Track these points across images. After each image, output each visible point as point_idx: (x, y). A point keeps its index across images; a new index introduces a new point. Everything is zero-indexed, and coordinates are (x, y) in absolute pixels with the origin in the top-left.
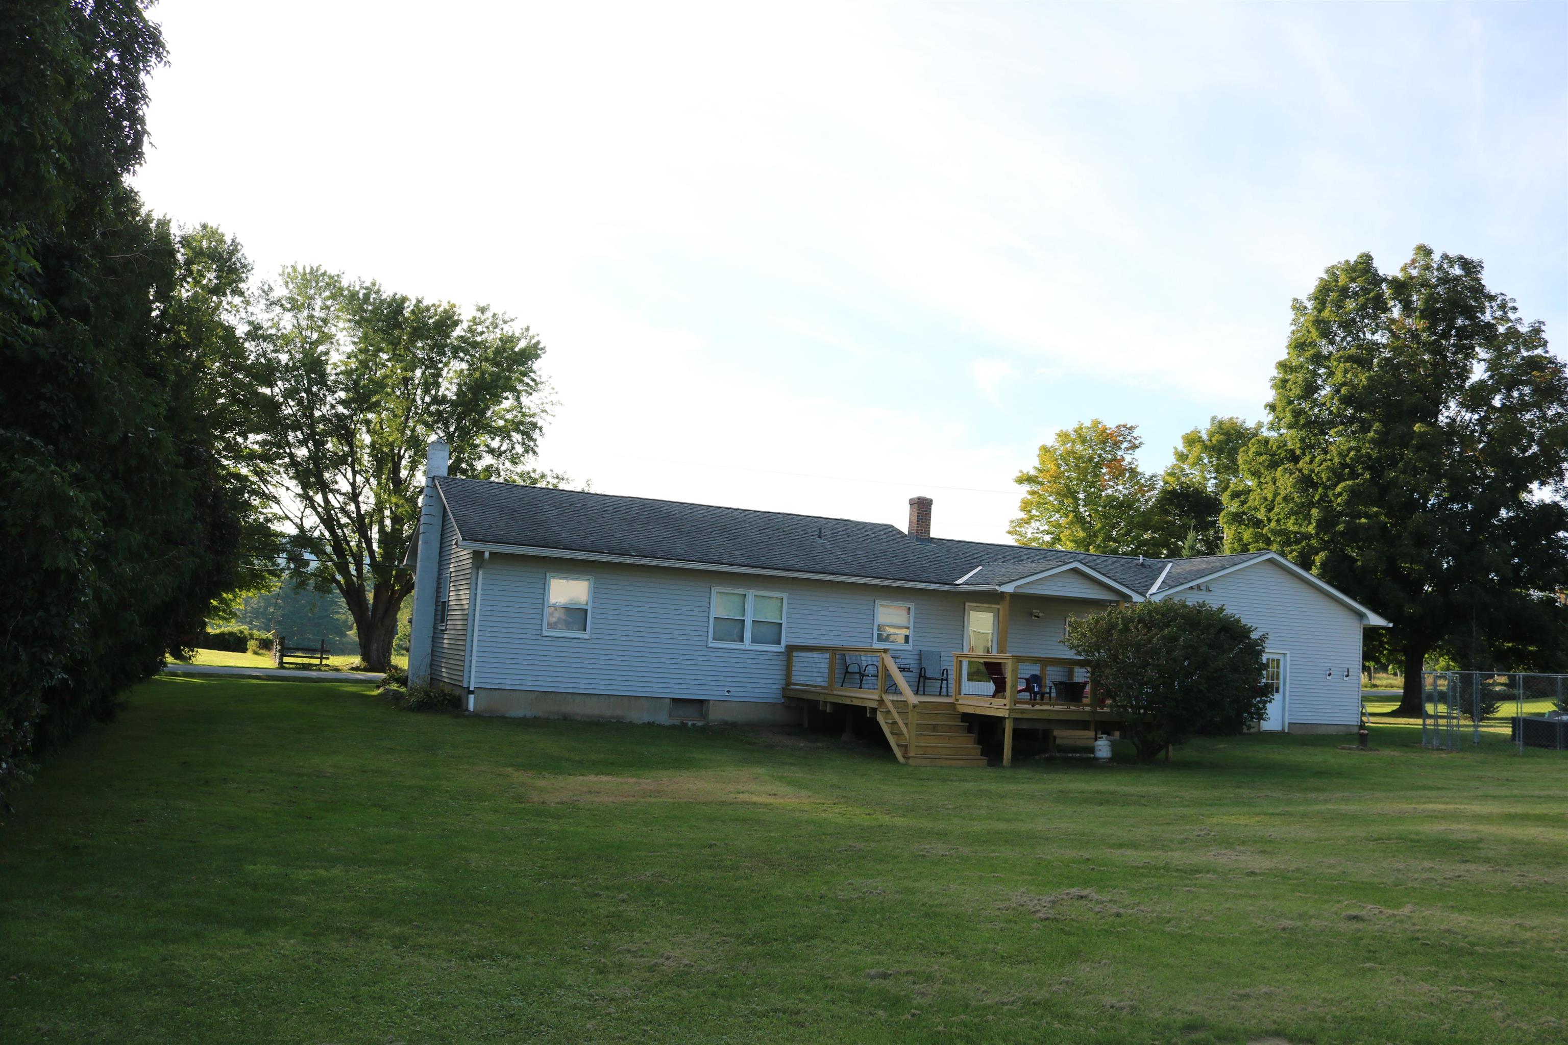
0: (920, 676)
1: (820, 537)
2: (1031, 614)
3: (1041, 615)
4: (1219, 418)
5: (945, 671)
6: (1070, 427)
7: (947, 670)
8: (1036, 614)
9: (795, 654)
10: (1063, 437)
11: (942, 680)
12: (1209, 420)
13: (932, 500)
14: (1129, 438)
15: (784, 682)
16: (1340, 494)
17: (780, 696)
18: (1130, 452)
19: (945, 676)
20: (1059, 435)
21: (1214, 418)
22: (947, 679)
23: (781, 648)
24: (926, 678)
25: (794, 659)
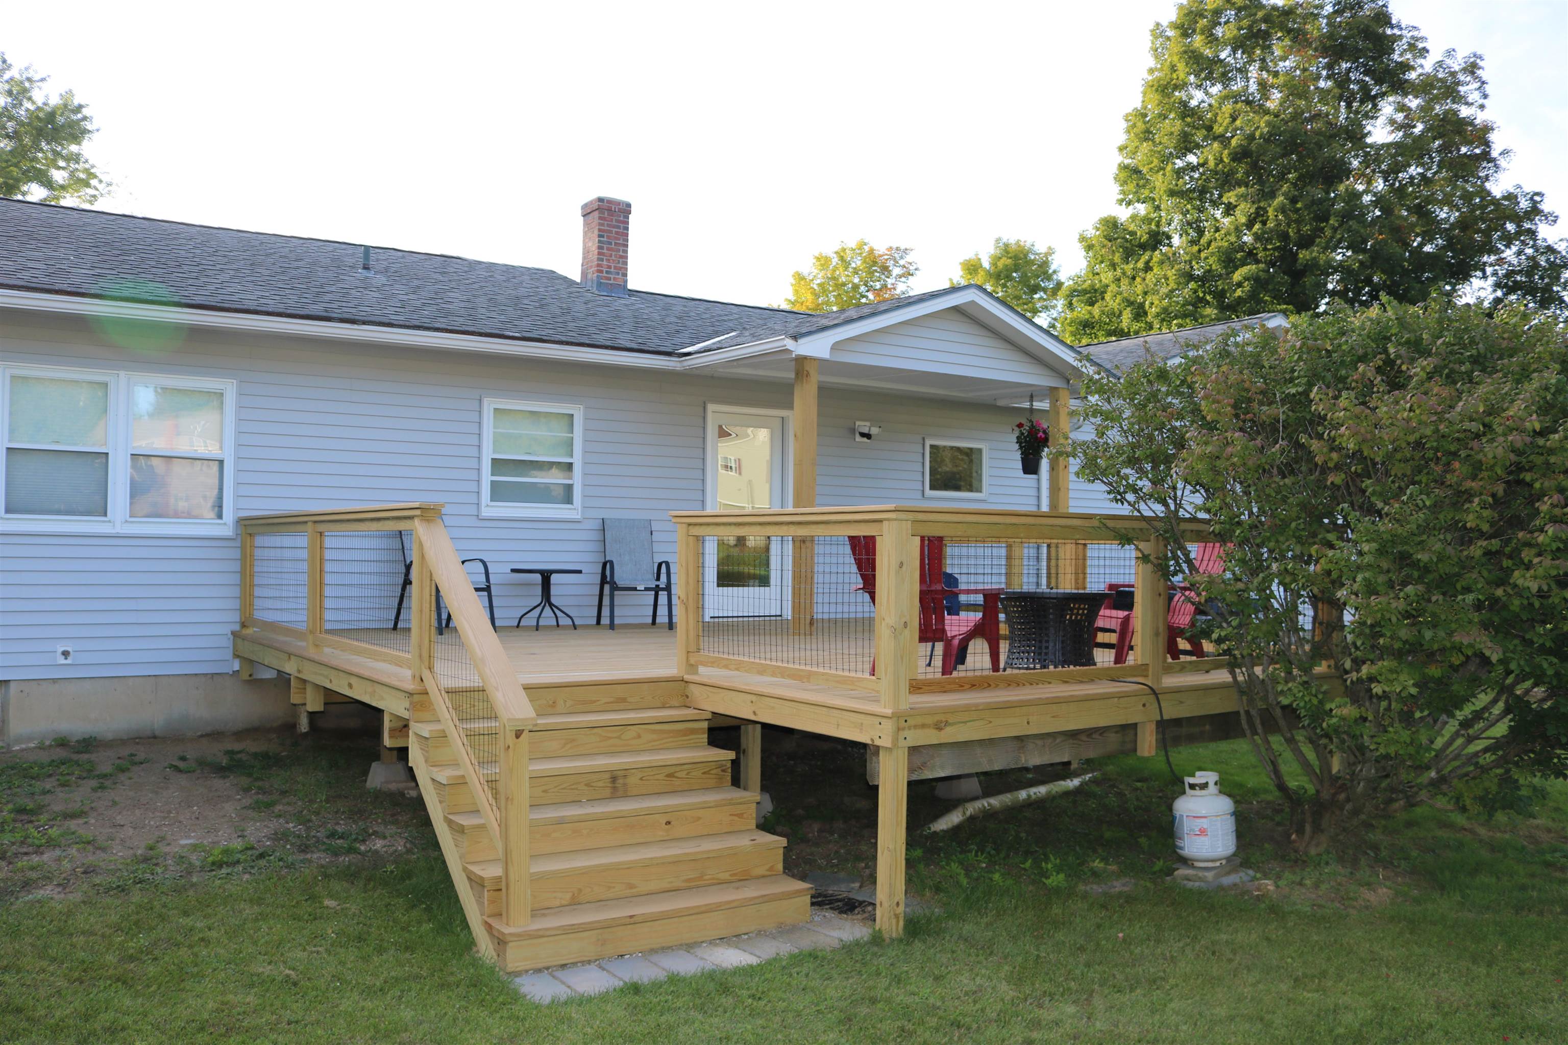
0: (603, 581)
1: (366, 268)
2: (853, 431)
3: (874, 431)
4: (1005, 240)
5: (664, 567)
6: (830, 249)
7: (667, 564)
8: (866, 431)
9: (259, 541)
10: (823, 261)
11: (657, 590)
12: (993, 242)
13: (629, 205)
14: (902, 262)
15: (235, 617)
16: (1239, 285)
17: (228, 654)
18: (903, 279)
19: (663, 577)
20: (818, 259)
21: (998, 240)
22: (668, 588)
23: (226, 528)
24: (615, 587)
25: (258, 553)
